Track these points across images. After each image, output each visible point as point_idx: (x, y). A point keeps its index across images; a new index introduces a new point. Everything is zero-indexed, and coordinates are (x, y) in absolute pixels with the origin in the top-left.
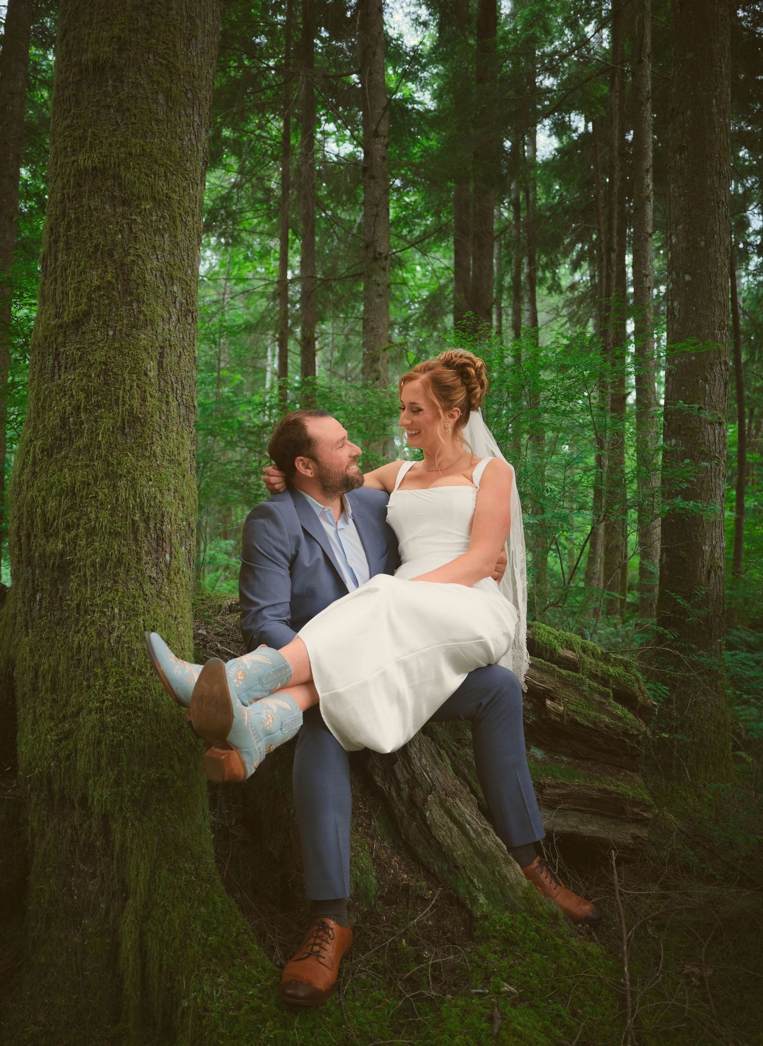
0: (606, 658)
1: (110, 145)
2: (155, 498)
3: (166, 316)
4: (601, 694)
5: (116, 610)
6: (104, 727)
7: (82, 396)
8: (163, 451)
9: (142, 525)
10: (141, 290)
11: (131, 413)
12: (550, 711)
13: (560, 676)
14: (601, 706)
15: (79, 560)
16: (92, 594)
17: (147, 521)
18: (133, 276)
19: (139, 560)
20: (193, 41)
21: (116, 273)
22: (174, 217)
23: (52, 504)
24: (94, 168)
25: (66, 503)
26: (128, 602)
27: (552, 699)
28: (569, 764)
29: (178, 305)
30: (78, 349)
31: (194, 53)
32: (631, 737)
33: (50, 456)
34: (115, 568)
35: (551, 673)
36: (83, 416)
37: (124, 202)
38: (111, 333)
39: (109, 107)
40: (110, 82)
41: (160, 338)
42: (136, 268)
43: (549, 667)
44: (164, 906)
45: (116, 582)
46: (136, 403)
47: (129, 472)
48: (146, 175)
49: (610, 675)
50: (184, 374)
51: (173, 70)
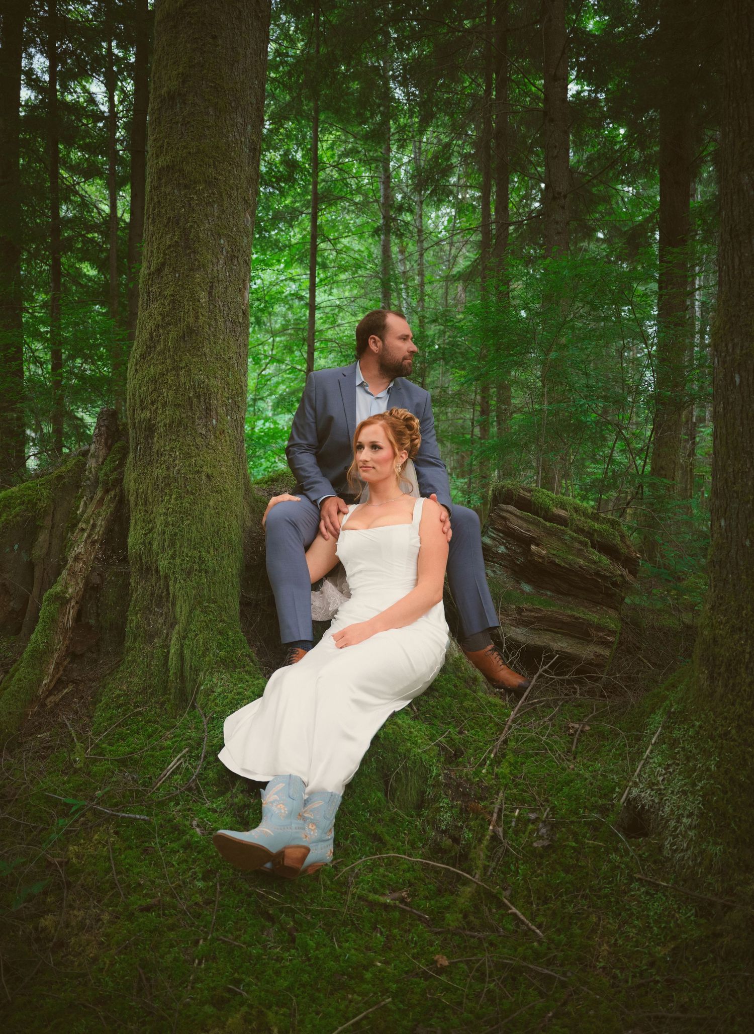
0: (595, 517)
1: (178, 149)
2: (204, 382)
3: (214, 260)
4: (581, 543)
5: (177, 453)
6: (167, 524)
7: (160, 318)
8: (211, 351)
9: (195, 400)
10: (196, 245)
11: (188, 327)
12: (533, 553)
13: (545, 527)
14: (579, 554)
15: (158, 423)
16: (165, 444)
17: (198, 397)
18: (191, 236)
19: (194, 422)
20: (236, 65)
21: (181, 235)
22: (221, 192)
23: (144, 388)
24: (168, 166)
25: (151, 387)
26: (185, 448)
27: (537, 545)
28: (551, 597)
29: (225, 253)
30: (159, 288)
31: (236, 74)
32: (605, 578)
33: (144, 358)
34: (178, 427)
35: (537, 524)
36: (161, 331)
37: (186, 187)
38: (177, 275)
39: (177, 123)
40: (178, 105)
41: (210, 276)
42: (193, 230)
43: (535, 519)
44: (194, 631)
45: (178, 436)
46: (191, 320)
47: (187, 366)
48: (200, 166)
49: (595, 530)
50: (230, 300)
51: (219, 89)
